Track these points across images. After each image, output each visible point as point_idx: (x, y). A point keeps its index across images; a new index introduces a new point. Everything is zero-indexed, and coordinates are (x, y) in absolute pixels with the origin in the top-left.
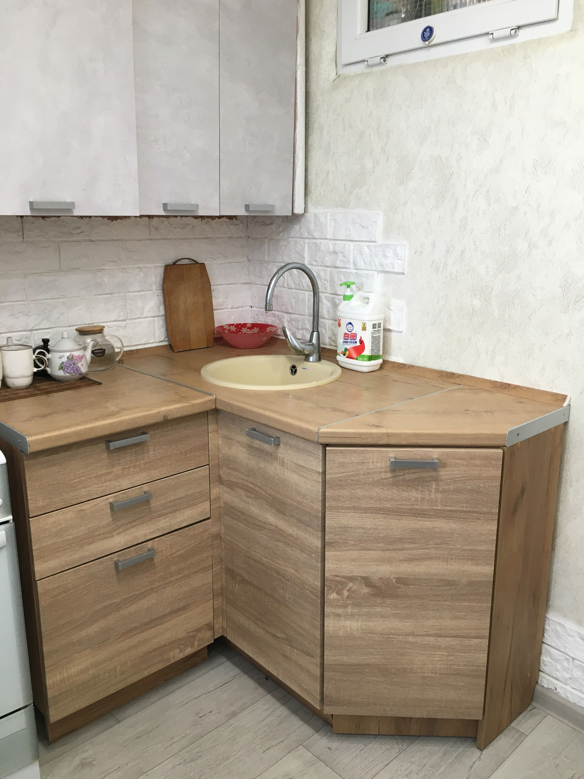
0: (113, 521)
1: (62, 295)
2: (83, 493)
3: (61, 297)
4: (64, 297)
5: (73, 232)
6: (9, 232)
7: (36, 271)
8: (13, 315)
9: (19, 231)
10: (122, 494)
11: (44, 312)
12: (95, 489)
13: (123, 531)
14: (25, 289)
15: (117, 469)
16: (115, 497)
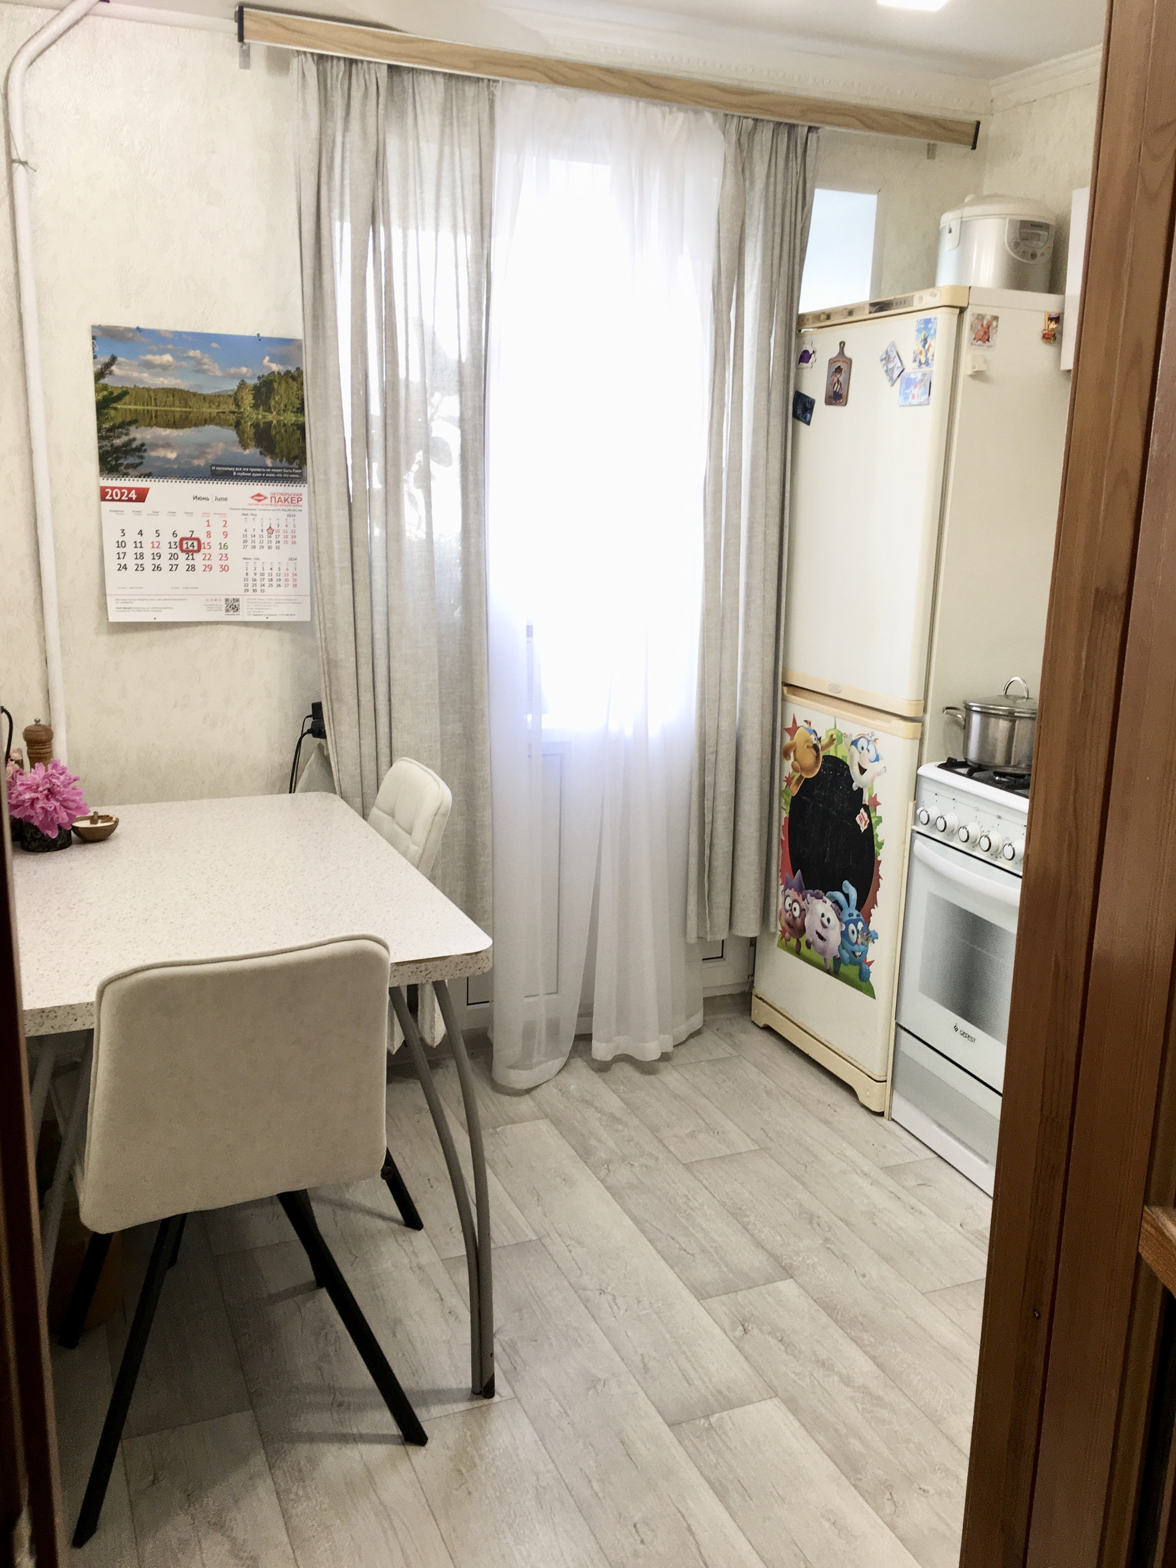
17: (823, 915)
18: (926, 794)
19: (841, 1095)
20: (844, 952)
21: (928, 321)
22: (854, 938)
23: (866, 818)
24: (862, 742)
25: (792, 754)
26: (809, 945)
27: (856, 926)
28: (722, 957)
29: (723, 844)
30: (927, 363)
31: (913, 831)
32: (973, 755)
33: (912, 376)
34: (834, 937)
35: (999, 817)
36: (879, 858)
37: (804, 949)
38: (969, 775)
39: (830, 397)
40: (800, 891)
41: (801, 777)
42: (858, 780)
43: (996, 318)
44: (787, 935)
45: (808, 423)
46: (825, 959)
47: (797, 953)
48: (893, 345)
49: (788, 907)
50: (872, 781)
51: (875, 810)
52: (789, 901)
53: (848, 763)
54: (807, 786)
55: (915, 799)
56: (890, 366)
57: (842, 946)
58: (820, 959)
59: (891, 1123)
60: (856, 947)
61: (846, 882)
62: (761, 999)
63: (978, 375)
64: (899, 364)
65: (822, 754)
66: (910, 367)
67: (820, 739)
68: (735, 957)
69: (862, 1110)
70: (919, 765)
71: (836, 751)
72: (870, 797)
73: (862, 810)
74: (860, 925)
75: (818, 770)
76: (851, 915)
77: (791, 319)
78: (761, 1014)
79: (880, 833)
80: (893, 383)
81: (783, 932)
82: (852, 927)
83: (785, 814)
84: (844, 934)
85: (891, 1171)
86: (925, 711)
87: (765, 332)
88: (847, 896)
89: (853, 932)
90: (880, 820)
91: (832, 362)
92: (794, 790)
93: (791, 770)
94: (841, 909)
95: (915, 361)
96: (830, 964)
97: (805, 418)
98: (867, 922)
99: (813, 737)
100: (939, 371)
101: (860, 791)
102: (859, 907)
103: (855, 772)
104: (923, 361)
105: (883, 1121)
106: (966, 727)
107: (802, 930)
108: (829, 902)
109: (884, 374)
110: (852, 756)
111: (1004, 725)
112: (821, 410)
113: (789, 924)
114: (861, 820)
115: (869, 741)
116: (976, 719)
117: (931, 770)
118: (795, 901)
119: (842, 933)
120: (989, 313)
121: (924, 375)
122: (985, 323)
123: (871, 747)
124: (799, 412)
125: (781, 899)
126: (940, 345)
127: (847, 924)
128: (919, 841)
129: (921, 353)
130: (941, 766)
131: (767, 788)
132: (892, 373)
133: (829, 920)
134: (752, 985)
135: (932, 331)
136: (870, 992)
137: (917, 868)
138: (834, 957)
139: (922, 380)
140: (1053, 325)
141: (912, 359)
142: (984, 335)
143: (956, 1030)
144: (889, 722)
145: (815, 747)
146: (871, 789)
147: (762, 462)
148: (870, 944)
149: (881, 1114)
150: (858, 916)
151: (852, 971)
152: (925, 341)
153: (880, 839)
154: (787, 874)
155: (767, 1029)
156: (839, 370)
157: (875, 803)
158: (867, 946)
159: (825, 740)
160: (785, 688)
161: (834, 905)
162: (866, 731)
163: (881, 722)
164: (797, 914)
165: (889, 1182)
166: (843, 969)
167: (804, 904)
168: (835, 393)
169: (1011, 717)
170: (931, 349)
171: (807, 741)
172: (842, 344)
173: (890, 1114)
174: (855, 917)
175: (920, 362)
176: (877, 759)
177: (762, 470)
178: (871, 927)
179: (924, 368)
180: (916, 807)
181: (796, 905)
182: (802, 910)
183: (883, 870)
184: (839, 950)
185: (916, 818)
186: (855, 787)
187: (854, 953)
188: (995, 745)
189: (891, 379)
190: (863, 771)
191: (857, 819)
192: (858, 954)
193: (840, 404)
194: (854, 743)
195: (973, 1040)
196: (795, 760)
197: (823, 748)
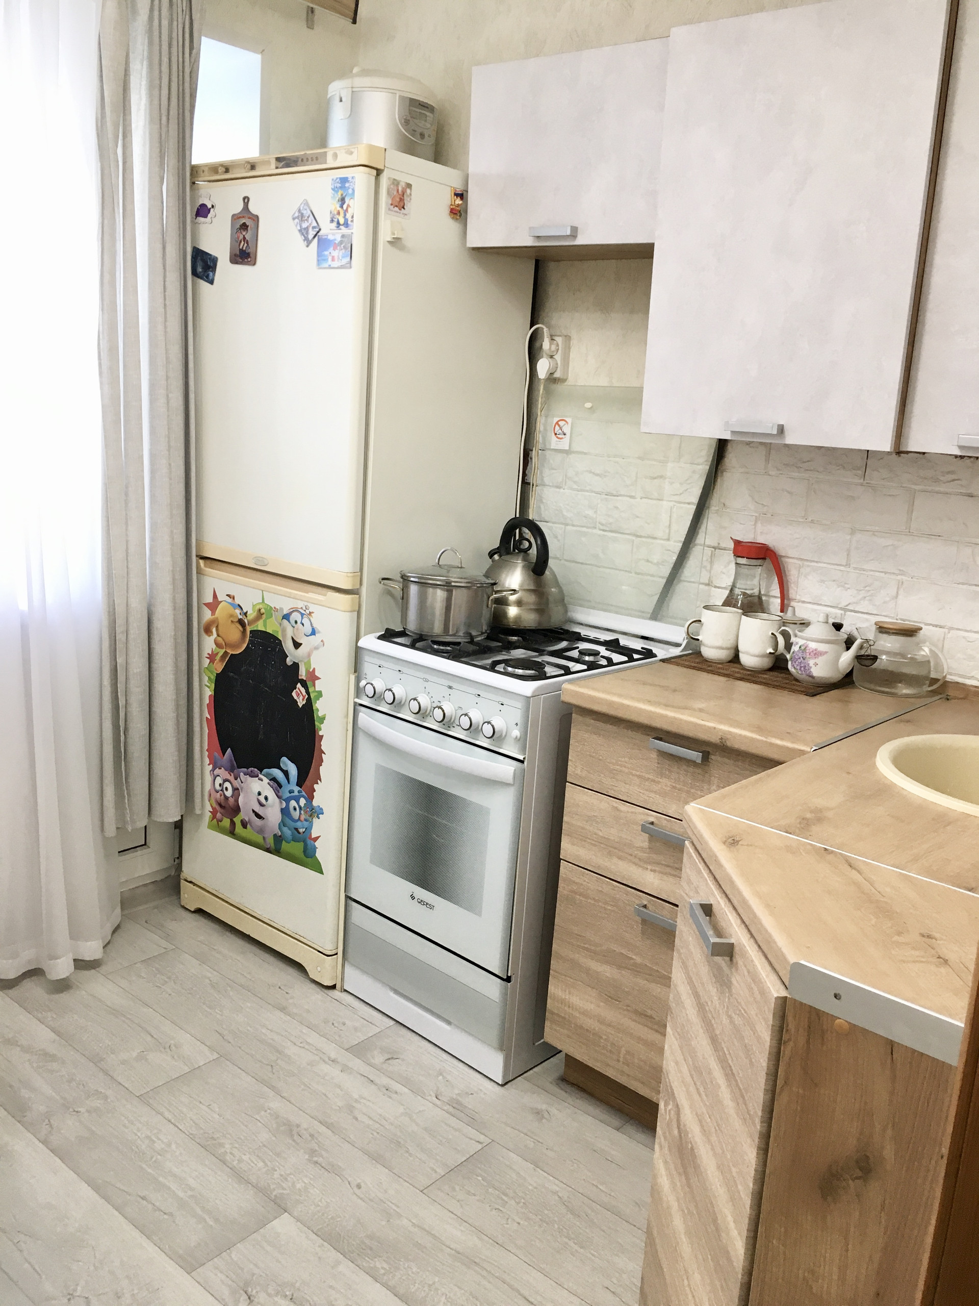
0: (649, 848)
1: (900, 570)
2: (622, 790)
3: (897, 572)
4: (902, 573)
5: (942, 478)
6: (844, 468)
7: (868, 528)
8: (822, 581)
9: (859, 469)
10: (665, 819)
11: (867, 588)
12: (634, 791)
13: (660, 872)
14: (849, 551)
15: (665, 783)
16: (656, 817)
17: (259, 794)
18: (369, 666)
19: (291, 974)
20: (285, 829)
21: (344, 180)
22: (296, 815)
23: (304, 693)
24: (295, 616)
25: (214, 630)
26: (244, 824)
27: (298, 802)
28: (145, 844)
29: (138, 726)
30: (346, 225)
31: (355, 703)
32: (412, 625)
33: (331, 237)
34: (273, 814)
35: (450, 687)
36: (321, 733)
37: (239, 829)
38: (413, 646)
39: (235, 255)
40: (231, 770)
41: (226, 653)
42: (292, 655)
43: (409, 186)
44: (219, 815)
45: (211, 282)
46: (264, 838)
47: (232, 833)
48: (306, 203)
49: (218, 787)
50: (309, 655)
51: (314, 685)
52: (219, 781)
53: (280, 638)
54: (233, 662)
55: (355, 672)
56: (305, 225)
57: (283, 824)
58: (259, 839)
59: (345, 995)
60: (299, 824)
61: (284, 759)
62: (191, 882)
63: (395, 242)
64: (315, 224)
65: (249, 629)
66: (327, 229)
67: (246, 614)
68: (159, 842)
69: (313, 986)
70: (358, 639)
71: (265, 626)
72: (308, 672)
73: (299, 685)
74: (303, 802)
75: (245, 645)
76: (291, 792)
77: (184, 169)
78: (190, 897)
79: (321, 707)
80: (309, 243)
81: (214, 813)
82: (293, 803)
83: (209, 692)
84: (285, 812)
85: (359, 1050)
86: (361, 584)
87: (156, 179)
88: (286, 773)
89: (295, 809)
90: (320, 694)
91: (235, 217)
92: (219, 667)
93: (214, 646)
94: (280, 786)
95: (332, 221)
96: (270, 842)
97: (207, 277)
98: (310, 797)
99: (238, 611)
100: (359, 233)
101: (296, 666)
102: (300, 783)
103: (288, 646)
104: (342, 221)
105: (336, 993)
106: (405, 597)
107: (237, 810)
108: (266, 780)
109: (298, 234)
110: (284, 631)
111: (440, 594)
112: (224, 268)
113: (220, 805)
114: (298, 695)
115: (302, 615)
116: (413, 589)
117: (370, 642)
118: (225, 780)
119: (282, 810)
120: (404, 179)
121: (343, 236)
122: (400, 189)
123: (306, 621)
124: (199, 270)
125: (208, 778)
126: (359, 206)
127: (287, 801)
128: (363, 715)
129: (339, 213)
130: (380, 638)
131: (183, 666)
132: (307, 233)
133: (266, 798)
134: (179, 868)
135: (350, 191)
136: (318, 868)
137: (362, 741)
138: (275, 836)
139: (341, 242)
140: (459, 201)
141: (329, 219)
142: (400, 202)
143: (413, 898)
144: (325, 595)
145: (241, 622)
146: (308, 664)
147: (160, 319)
148: (315, 820)
149: (334, 987)
150: (299, 792)
151: (296, 848)
152: (343, 201)
153: (320, 714)
154: (216, 754)
155: (200, 911)
156: (244, 227)
157: (313, 677)
158: (311, 823)
159: (252, 614)
160: (201, 562)
161: (272, 783)
162: (300, 605)
163: (314, 595)
164: (229, 793)
165: (356, 1063)
166: (285, 846)
167: (236, 783)
168: (242, 251)
169: (448, 587)
170: (349, 210)
171: (231, 616)
172: (246, 200)
173: (342, 986)
174: (296, 793)
175: (338, 223)
176: (313, 633)
177: (160, 327)
178: (315, 803)
179: (344, 230)
180: (358, 680)
181: (227, 784)
182: (235, 790)
183: (325, 745)
184: (280, 828)
185: (359, 692)
186: (289, 661)
187: (296, 829)
188: (433, 614)
189: (306, 239)
190: (297, 645)
191: (294, 694)
192: (301, 830)
193: (248, 263)
194: (286, 617)
195: (431, 907)
196: (218, 635)
197: (250, 623)
